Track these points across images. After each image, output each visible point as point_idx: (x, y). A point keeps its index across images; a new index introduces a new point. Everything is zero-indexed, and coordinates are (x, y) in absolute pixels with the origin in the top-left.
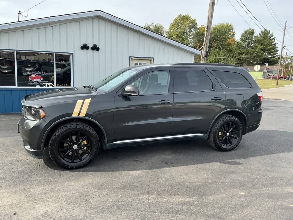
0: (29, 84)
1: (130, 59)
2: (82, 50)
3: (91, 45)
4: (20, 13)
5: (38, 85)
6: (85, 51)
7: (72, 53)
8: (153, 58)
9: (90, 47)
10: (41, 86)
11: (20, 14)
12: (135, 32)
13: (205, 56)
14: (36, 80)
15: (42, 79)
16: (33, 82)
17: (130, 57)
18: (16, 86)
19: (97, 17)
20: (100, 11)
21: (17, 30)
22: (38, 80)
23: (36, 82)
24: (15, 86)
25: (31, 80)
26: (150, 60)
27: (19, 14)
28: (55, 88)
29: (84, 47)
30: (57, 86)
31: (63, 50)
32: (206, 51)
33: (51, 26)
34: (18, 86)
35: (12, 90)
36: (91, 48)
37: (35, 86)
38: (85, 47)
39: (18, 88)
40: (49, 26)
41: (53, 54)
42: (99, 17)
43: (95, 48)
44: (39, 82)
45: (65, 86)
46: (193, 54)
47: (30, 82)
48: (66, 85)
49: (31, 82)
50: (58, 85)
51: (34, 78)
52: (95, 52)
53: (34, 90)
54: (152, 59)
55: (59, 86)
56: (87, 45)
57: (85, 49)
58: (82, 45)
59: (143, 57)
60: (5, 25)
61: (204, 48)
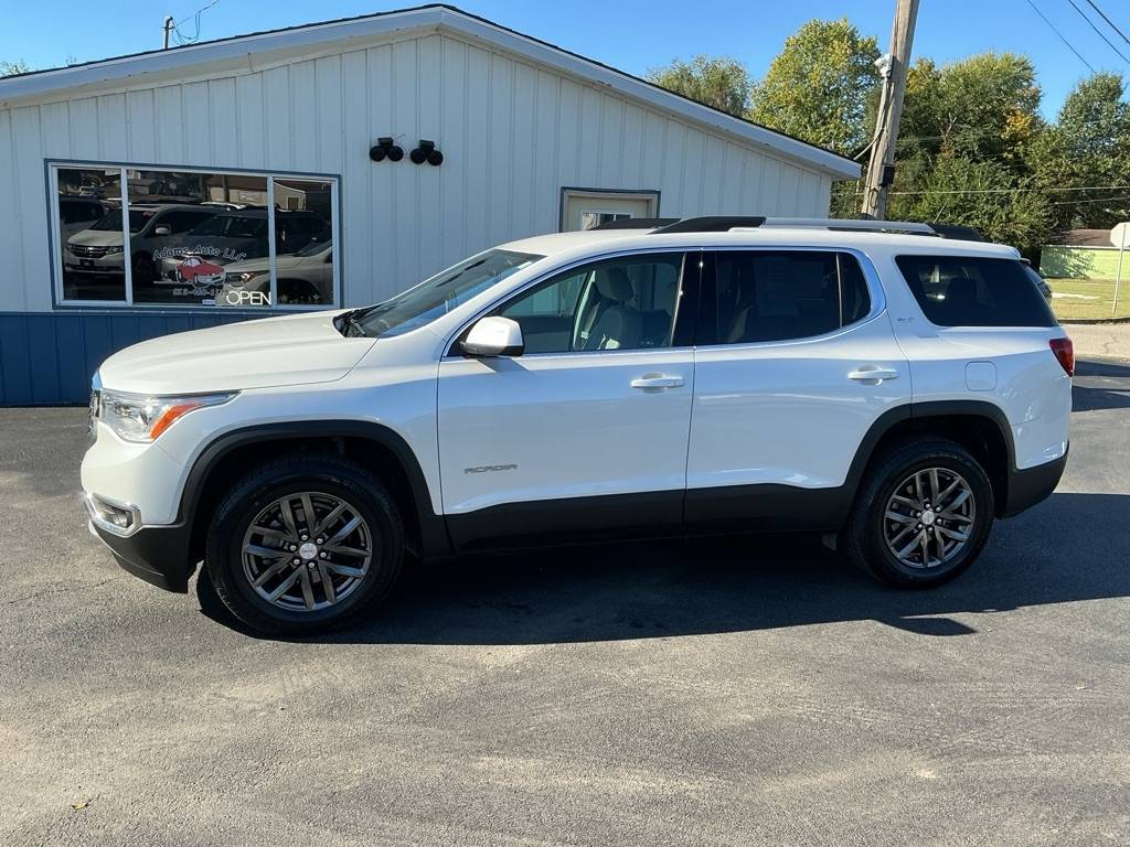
0: (177, 292)
1: (566, 197)
2: (375, 163)
3: (408, 144)
4: (171, 25)
5: (208, 297)
6: (386, 165)
7: (339, 177)
8: (659, 193)
9: (407, 151)
10: (221, 300)
11: (173, 28)
12: (587, 90)
13: (883, 185)
14: (201, 279)
15: (223, 276)
16: (190, 288)
17: (564, 189)
18: (129, 302)
19: (435, 33)
20: (445, 6)
21: (130, 89)
22: (208, 280)
23: (200, 285)
24: (124, 299)
25: (184, 279)
26: (648, 201)
27: (167, 28)
28: (272, 311)
29: (382, 149)
30: (280, 302)
31: (307, 163)
32: (884, 163)
33: (256, 69)
34: (135, 301)
35: (111, 317)
36: (409, 155)
37: (198, 299)
38: (385, 150)
39: (137, 309)
40: (248, 71)
41: (266, 179)
42: (440, 31)
43: (427, 154)
44: (211, 286)
45: (313, 302)
46: (828, 173)
47: (178, 286)
48: (313, 299)
49: (183, 287)
50: (284, 298)
51: (195, 272)
52: (426, 168)
53: (194, 317)
54: (655, 197)
55: (288, 302)
56: (395, 144)
57: (386, 159)
58: (376, 144)
59: (615, 188)
60: (85, 68)
61: (880, 151)
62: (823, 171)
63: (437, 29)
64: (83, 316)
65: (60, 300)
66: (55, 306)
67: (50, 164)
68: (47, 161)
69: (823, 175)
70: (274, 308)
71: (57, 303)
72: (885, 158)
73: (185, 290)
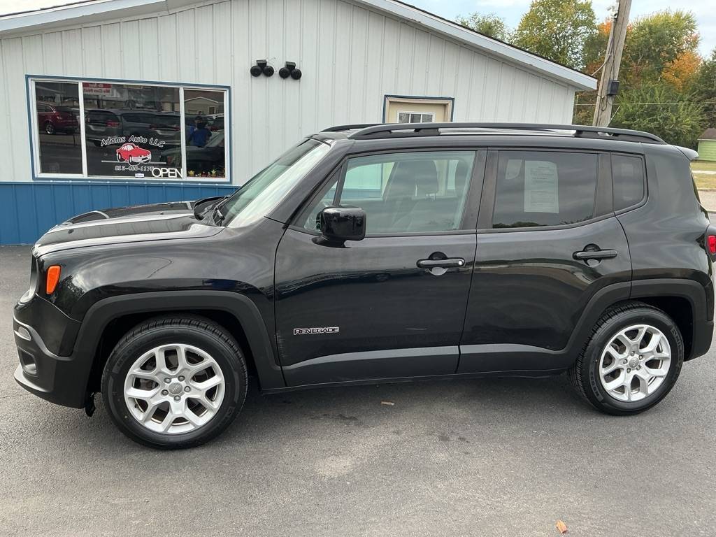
0: (118, 168)
1: (387, 103)
2: (254, 79)
3: (277, 65)
5: (139, 172)
6: (262, 79)
7: (229, 87)
8: (453, 99)
9: (277, 70)
10: (148, 174)
12: (403, 25)
13: (610, 95)
14: (134, 159)
15: (149, 157)
16: (127, 165)
17: (386, 96)
18: (84, 175)
21: (84, 26)
22: (139, 160)
23: (133, 163)
24: (81, 172)
25: (122, 160)
26: (445, 105)
28: (183, 182)
29: (259, 68)
30: (188, 175)
31: (206, 78)
32: (612, 78)
33: (171, 12)
34: (89, 174)
35: (73, 185)
36: (278, 72)
37: (132, 174)
38: (262, 70)
39: (88, 180)
40: (166, 13)
41: (178, 89)
44: (141, 164)
45: (211, 176)
46: (573, 86)
47: (118, 164)
48: (211, 173)
49: (122, 165)
50: (192, 172)
51: (130, 154)
52: (290, 82)
53: (130, 186)
54: (450, 103)
55: (194, 176)
56: (268, 65)
57: (262, 75)
58: (255, 64)
59: (422, 96)
60: (52, 10)
61: (608, 70)
62: (570, 84)
64: (54, 185)
65: (39, 174)
66: (34, 178)
67: (29, 80)
68: (27, 77)
69: (570, 87)
70: (184, 180)
71: (36, 176)
72: (612, 76)
73: (123, 167)
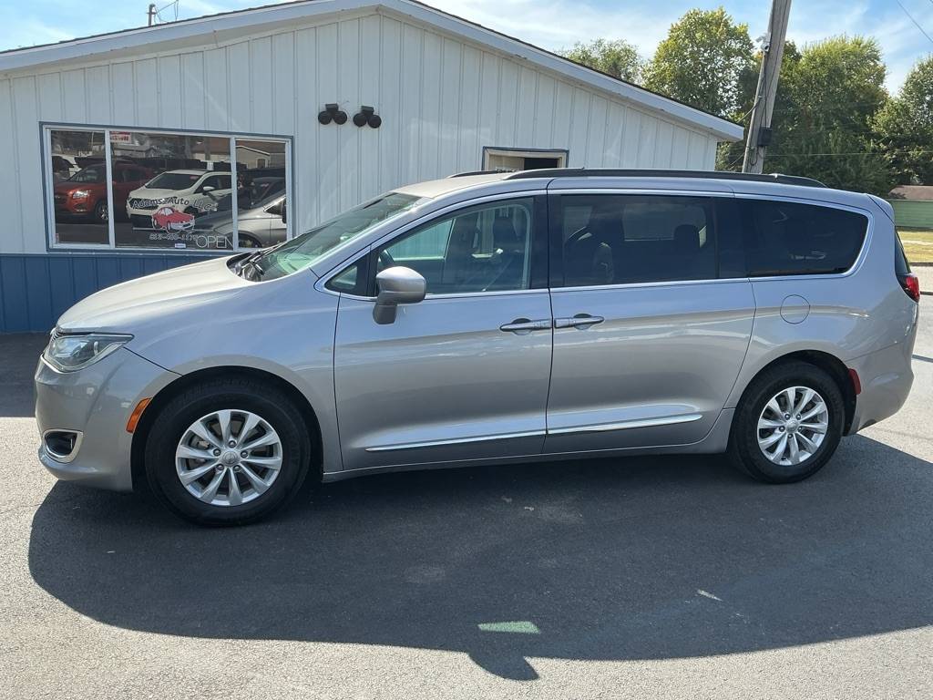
0: (153, 237)
1: (487, 156)
2: (323, 126)
3: (351, 110)
4: (153, 11)
5: (179, 241)
6: (332, 128)
7: (292, 138)
8: (567, 152)
9: (350, 115)
10: (190, 243)
11: (154, 13)
12: (505, 62)
13: (761, 146)
14: (174, 226)
15: (192, 223)
16: (165, 233)
17: (485, 148)
18: (112, 246)
19: (375, 12)
21: (113, 62)
22: (180, 227)
24: (108, 243)
25: (158, 226)
26: (558, 159)
27: (151, 13)
28: (234, 253)
29: (329, 114)
30: (241, 245)
31: (265, 125)
32: (763, 126)
33: (220, 45)
34: (116, 245)
35: (96, 258)
36: (352, 118)
37: (171, 243)
38: (331, 115)
39: (118, 251)
40: (214, 46)
41: (229, 139)
42: (380, 13)
43: (368, 118)
44: (183, 232)
46: (714, 135)
47: (154, 232)
49: (158, 232)
51: (169, 220)
52: (367, 130)
53: (168, 258)
54: (563, 156)
56: (340, 110)
57: (333, 122)
58: (323, 108)
59: (530, 147)
60: (74, 43)
61: (759, 115)
62: (710, 133)
63: (377, 10)
64: (73, 258)
65: (55, 245)
66: (48, 249)
67: (44, 127)
68: (41, 124)
69: (711, 137)
70: (235, 250)
71: (50, 246)
72: (764, 121)
73: (160, 235)
